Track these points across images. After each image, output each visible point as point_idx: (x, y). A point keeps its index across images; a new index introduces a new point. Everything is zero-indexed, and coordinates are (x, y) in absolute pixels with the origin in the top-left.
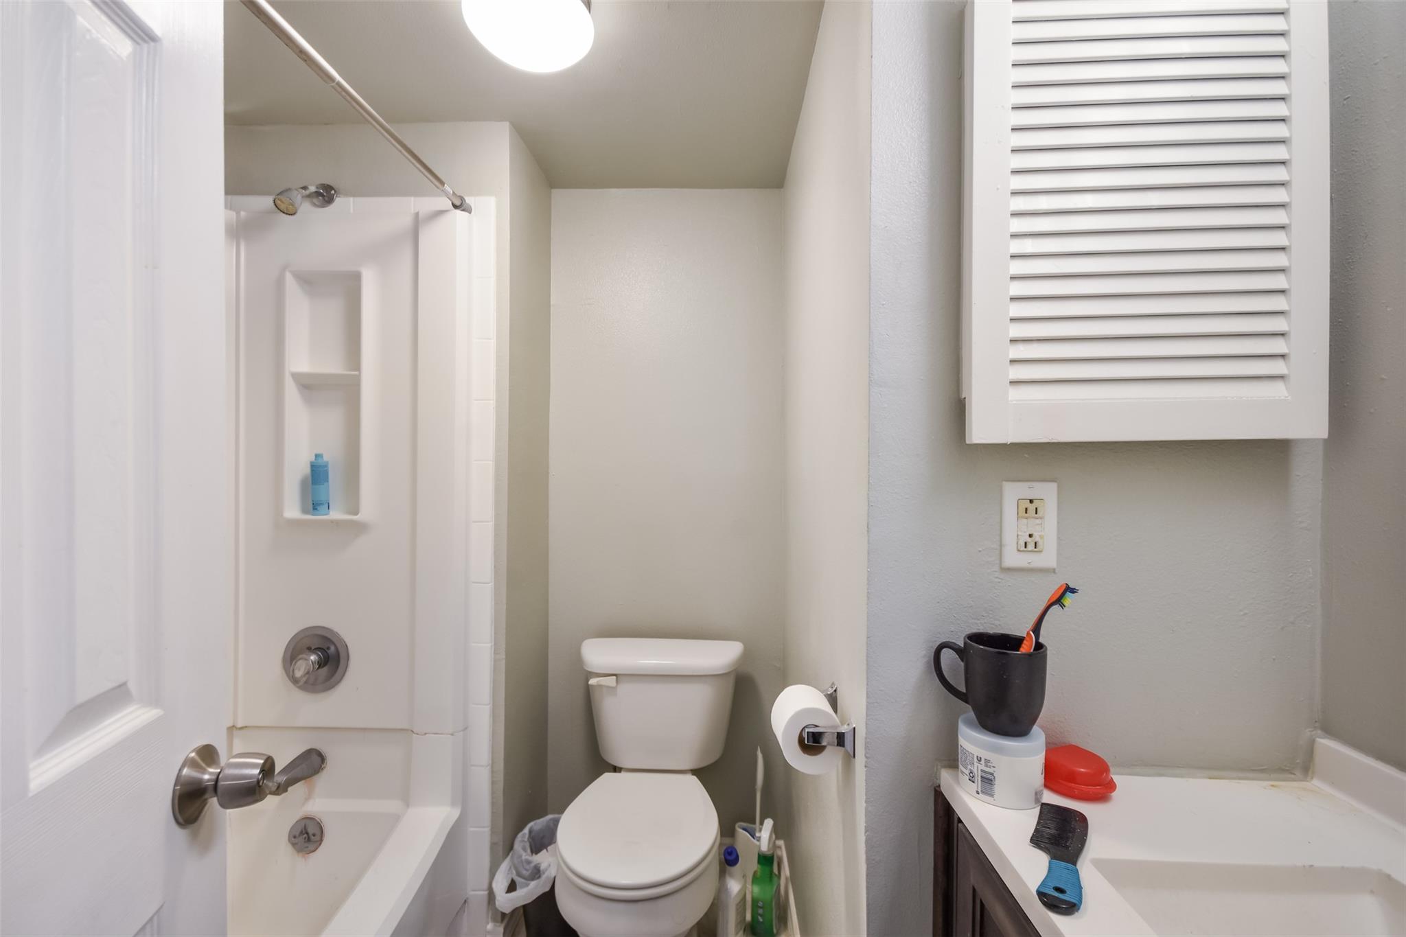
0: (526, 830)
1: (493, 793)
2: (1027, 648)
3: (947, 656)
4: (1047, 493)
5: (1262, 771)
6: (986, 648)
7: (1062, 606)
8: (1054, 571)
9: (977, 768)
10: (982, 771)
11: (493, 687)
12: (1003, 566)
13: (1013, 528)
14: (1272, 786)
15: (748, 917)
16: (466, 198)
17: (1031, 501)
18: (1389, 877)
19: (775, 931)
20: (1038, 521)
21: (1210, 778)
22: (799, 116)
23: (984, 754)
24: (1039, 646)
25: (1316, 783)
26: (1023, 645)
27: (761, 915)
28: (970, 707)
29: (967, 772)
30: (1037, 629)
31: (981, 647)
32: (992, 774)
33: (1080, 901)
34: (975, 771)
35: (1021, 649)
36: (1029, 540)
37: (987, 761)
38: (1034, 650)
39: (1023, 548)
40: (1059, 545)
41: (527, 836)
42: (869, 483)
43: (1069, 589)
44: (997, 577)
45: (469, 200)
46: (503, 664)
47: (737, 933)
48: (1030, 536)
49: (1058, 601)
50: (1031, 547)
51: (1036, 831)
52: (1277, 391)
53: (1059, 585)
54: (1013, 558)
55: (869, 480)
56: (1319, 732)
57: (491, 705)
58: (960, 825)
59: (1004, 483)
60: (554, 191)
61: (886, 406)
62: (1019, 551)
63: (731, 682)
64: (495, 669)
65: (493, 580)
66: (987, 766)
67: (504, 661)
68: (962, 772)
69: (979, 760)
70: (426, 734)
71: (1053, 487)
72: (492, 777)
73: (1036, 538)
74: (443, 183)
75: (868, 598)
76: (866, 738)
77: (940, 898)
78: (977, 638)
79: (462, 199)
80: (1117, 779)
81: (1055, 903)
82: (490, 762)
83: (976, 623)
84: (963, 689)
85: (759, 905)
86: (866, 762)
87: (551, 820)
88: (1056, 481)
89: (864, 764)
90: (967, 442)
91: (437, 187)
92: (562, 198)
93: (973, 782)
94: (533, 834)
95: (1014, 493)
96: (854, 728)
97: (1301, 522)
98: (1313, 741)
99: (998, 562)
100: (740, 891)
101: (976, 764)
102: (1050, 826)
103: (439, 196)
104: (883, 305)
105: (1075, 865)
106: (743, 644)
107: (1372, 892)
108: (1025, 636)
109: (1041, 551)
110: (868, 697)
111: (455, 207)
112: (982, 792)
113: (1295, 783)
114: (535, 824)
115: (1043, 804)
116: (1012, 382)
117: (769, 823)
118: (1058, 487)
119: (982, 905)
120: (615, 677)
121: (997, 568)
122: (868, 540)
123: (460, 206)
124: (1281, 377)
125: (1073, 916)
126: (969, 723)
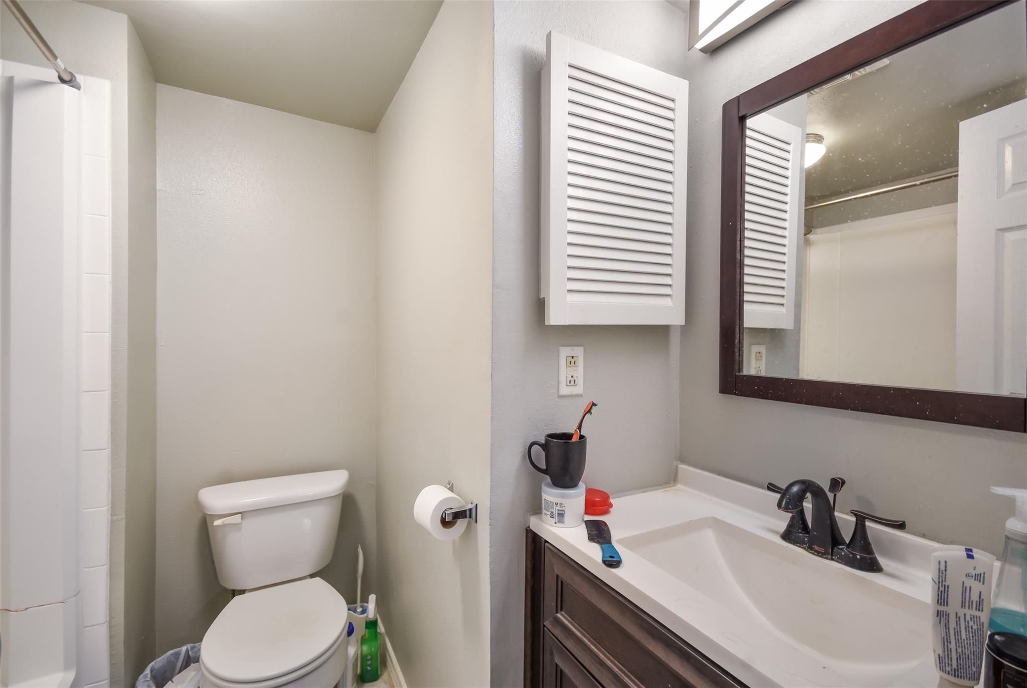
0: (148, 671)
1: (112, 646)
2: (575, 439)
3: (535, 448)
4: (579, 352)
5: (660, 485)
6: (558, 440)
7: (591, 414)
8: (581, 395)
9: (555, 510)
10: (558, 510)
11: (110, 547)
12: (559, 395)
13: (564, 373)
14: (665, 491)
15: (359, 671)
16: (77, 75)
17: (573, 357)
18: (716, 518)
19: (379, 673)
20: (575, 369)
21: (643, 493)
22: (399, 87)
23: (559, 500)
24: (582, 437)
25: (679, 486)
26: (573, 437)
27: (369, 665)
28: (548, 477)
29: (549, 513)
30: (580, 427)
31: (555, 440)
32: (564, 511)
33: (621, 559)
34: (554, 511)
35: (573, 439)
36: (571, 379)
37: (561, 504)
38: (579, 439)
39: (569, 384)
40: (584, 381)
41: (149, 676)
42: (492, 349)
43: (594, 405)
44: (556, 402)
45: (80, 78)
46: (123, 524)
47: (353, 685)
48: (572, 377)
49: (589, 411)
50: (572, 383)
51: (588, 534)
52: (667, 302)
53: (588, 403)
54: (565, 390)
55: (492, 347)
56: (679, 462)
57: (108, 564)
58: (546, 544)
59: (560, 347)
60: (160, 86)
61: (502, 301)
62: (567, 385)
63: (339, 502)
64: (112, 531)
65: (110, 446)
66: (561, 507)
67: (124, 521)
68: (546, 514)
69: (557, 504)
70: (27, 608)
71: (581, 349)
72: (110, 632)
73: (575, 378)
74: (55, 57)
75: (492, 420)
76: (490, 508)
77: (529, 592)
78: (552, 436)
79: (72, 75)
80: (612, 501)
81: (611, 563)
82: (108, 619)
83: (547, 429)
84: (544, 467)
85: (368, 658)
86: (490, 522)
87: (171, 654)
88: (581, 346)
89: (489, 524)
90: (546, 323)
91: (48, 59)
92: (167, 94)
93: (553, 518)
94: (154, 672)
95: (565, 352)
96: (477, 505)
97: (673, 364)
98: (677, 467)
99: (557, 392)
100: (355, 654)
101: (554, 507)
102: (593, 530)
103: (47, 67)
104: (501, 238)
105: (611, 544)
106: (348, 470)
107: (710, 527)
108: (574, 432)
109: (576, 385)
110: (491, 482)
111: (62, 81)
112: (558, 522)
113: (672, 488)
114: (155, 663)
115: (585, 521)
116: (569, 291)
117: (372, 598)
118: (584, 349)
119: (562, 582)
120: (240, 515)
121: (556, 396)
122: (492, 384)
123: (67, 80)
124: (669, 295)
125: (620, 568)
126: (548, 485)
